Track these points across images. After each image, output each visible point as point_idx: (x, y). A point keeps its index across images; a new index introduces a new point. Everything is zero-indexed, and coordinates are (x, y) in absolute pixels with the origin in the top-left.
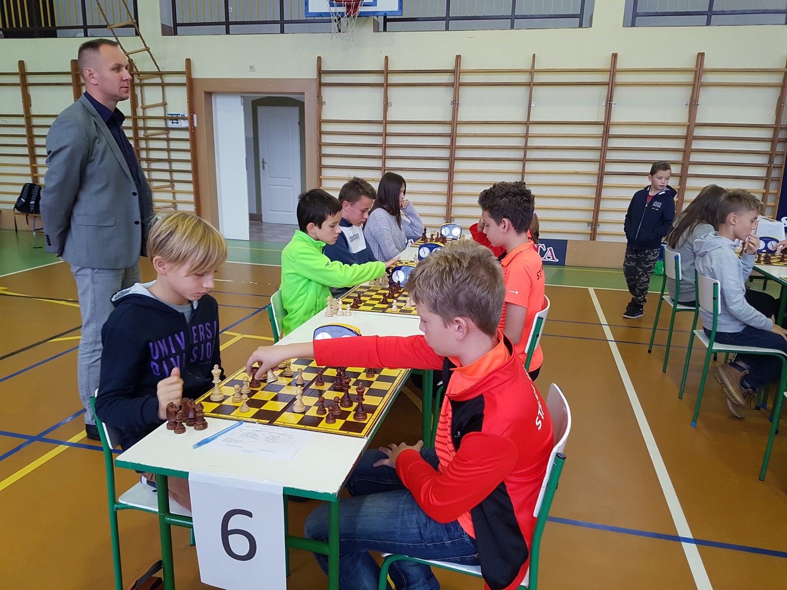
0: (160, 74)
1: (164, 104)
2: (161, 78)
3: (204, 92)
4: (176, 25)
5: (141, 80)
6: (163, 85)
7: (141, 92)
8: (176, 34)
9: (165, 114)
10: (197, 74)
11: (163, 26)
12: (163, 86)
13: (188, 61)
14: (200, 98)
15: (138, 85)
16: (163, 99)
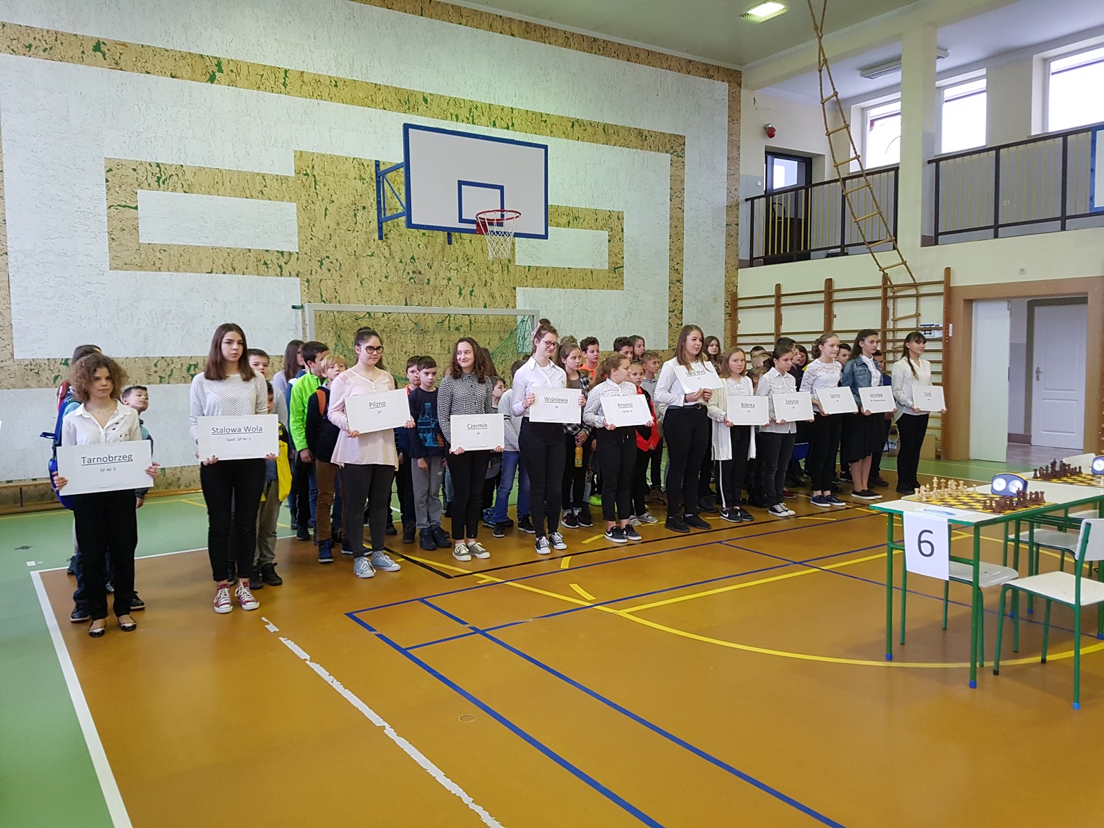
0: (915, 285)
1: (917, 315)
2: (917, 290)
3: (964, 300)
4: (937, 234)
5: (894, 293)
6: (918, 296)
7: (894, 305)
8: (936, 243)
10: (957, 282)
11: (923, 237)
13: (948, 270)
14: (959, 306)
15: (890, 298)
16: (917, 310)
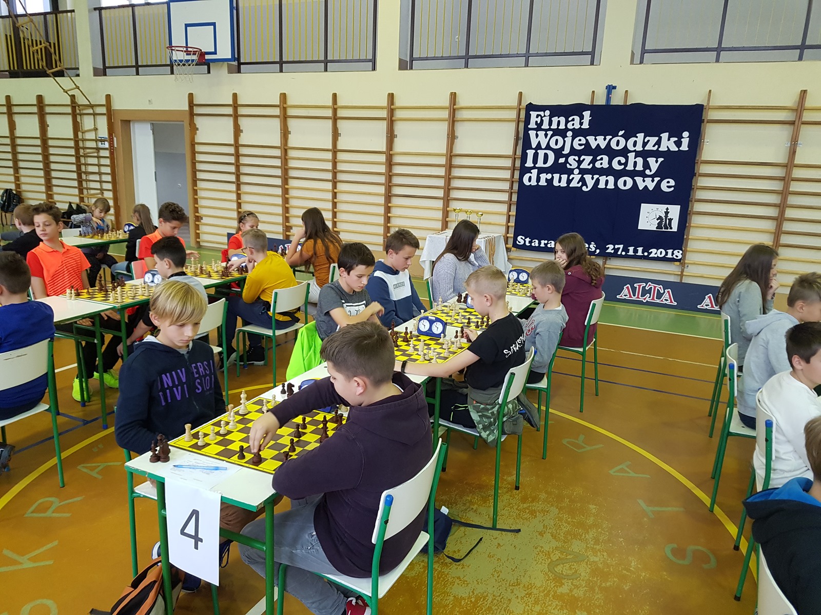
0: (92, 106)
1: (96, 129)
2: (93, 109)
3: (121, 120)
4: (105, 68)
5: (80, 110)
6: (94, 114)
7: (81, 120)
8: (105, 74)
9: (96, 137)
11: (94, 69)
12: (94, 116)
13: (108, 96)
15: (78, 114)
16: (95, 125)
